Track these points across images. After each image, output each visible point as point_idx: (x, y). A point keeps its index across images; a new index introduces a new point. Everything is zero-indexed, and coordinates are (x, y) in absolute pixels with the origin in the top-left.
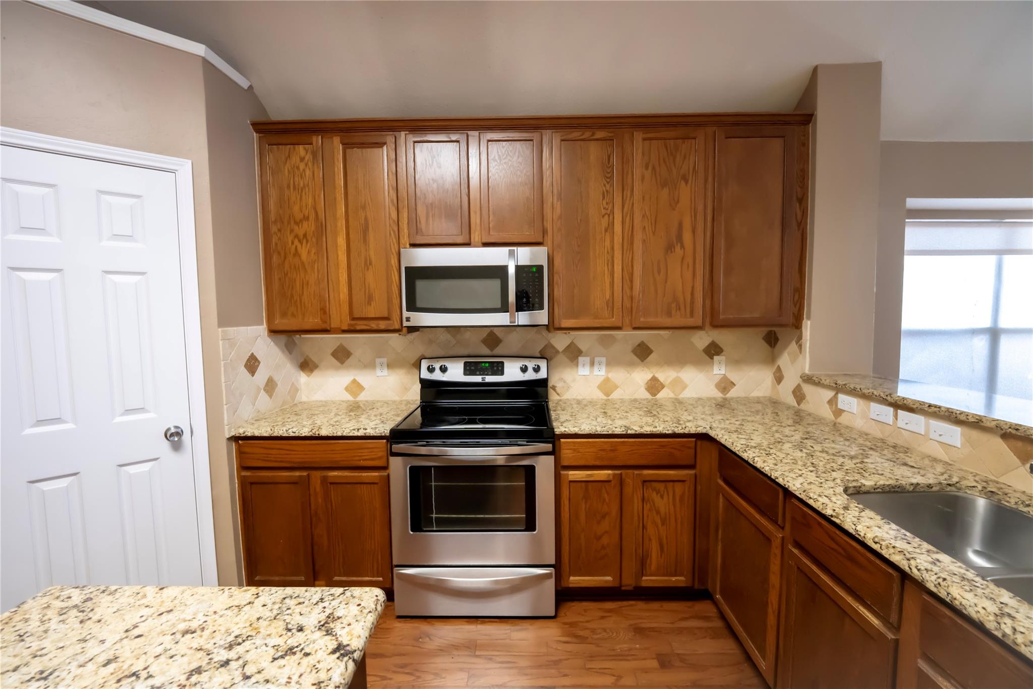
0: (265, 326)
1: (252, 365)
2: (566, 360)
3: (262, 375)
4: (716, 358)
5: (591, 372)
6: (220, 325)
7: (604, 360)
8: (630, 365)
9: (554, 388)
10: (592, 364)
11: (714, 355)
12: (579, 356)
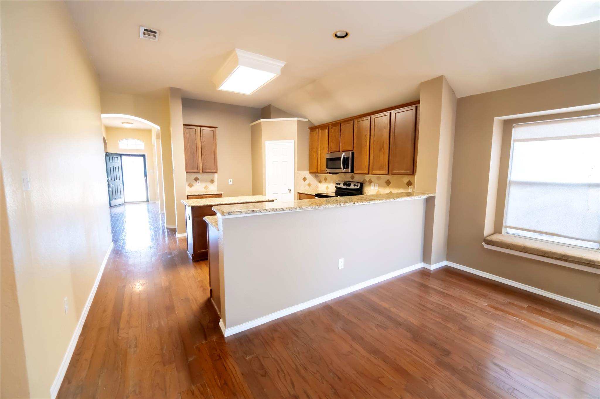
0: (309, 171)
1: (305, 179)
2: (369, 184)
3: (307, 182)
4: (410, 186)
5: (374, 188)
6: (298, 171)
7: (378, 185)
8: (384, 187)
9: (365, 192)
10: (375, 186)
11: (409, 185)
12: (371, 183)
